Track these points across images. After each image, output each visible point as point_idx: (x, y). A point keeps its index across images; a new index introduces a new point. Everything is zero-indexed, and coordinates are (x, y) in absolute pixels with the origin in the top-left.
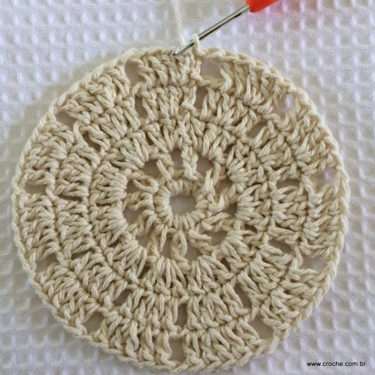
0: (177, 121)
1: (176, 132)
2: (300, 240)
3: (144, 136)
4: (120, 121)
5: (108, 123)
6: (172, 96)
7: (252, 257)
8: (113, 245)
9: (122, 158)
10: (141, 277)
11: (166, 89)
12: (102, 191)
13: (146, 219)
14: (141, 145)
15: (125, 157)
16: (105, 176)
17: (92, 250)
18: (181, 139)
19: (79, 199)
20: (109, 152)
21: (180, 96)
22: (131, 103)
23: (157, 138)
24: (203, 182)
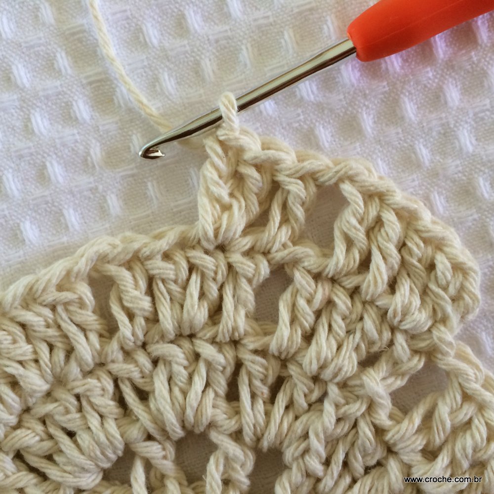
0: (325, 394)
1: (304, 419)
3: (229, 370)
4: (202, 295)
5: (175, 282)
6: (358, 335)
9: (147, 389)
11: (359, 306)
12: (51, 437)
14: (208, 385)
15: (153, 392)
16: (80, 409)
18: (303, 446)
21: (375, 349)
23: (253, 396)
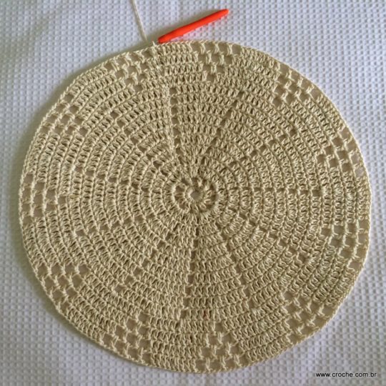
2: (237, 184)
7: (228, 197)
8: (184, 218)
10: (198, 223)
13: (187, 206)
17: (178, 224)
19: (164, 212)
20: (163, 192)
22: (161, 174)
24: (197, 184)
